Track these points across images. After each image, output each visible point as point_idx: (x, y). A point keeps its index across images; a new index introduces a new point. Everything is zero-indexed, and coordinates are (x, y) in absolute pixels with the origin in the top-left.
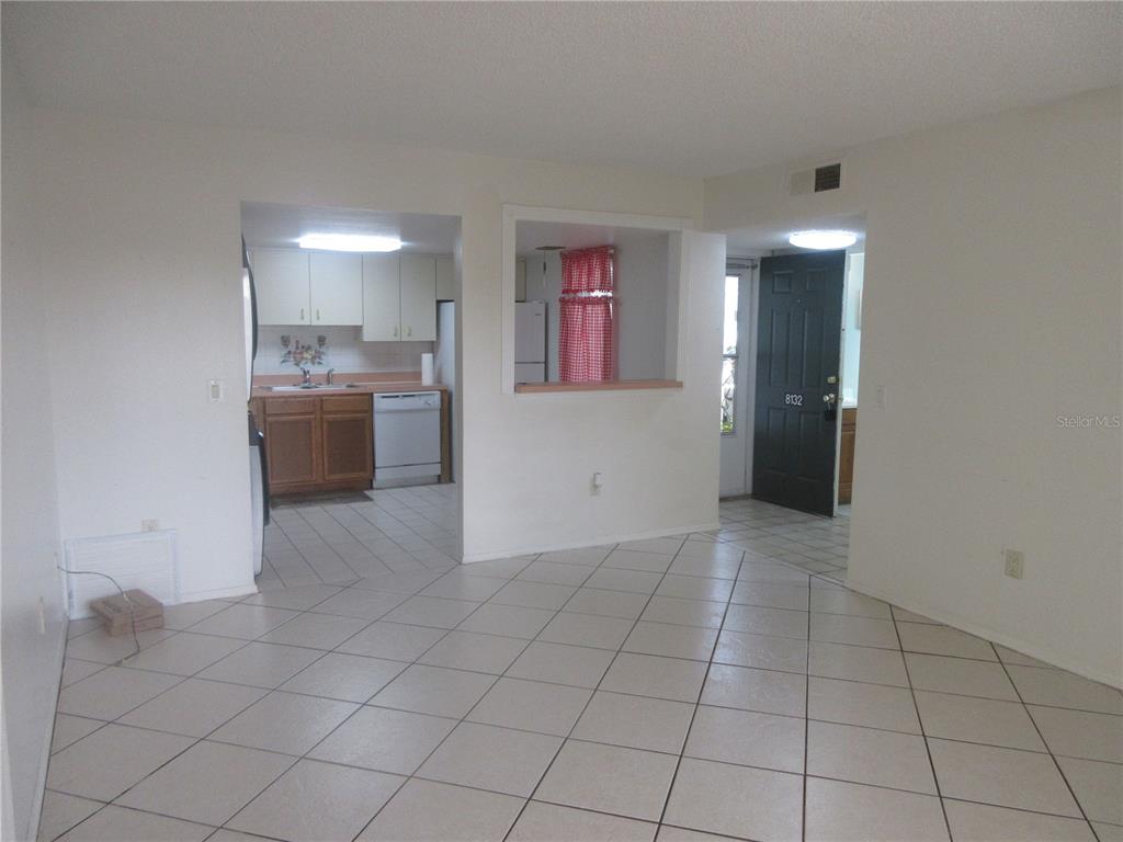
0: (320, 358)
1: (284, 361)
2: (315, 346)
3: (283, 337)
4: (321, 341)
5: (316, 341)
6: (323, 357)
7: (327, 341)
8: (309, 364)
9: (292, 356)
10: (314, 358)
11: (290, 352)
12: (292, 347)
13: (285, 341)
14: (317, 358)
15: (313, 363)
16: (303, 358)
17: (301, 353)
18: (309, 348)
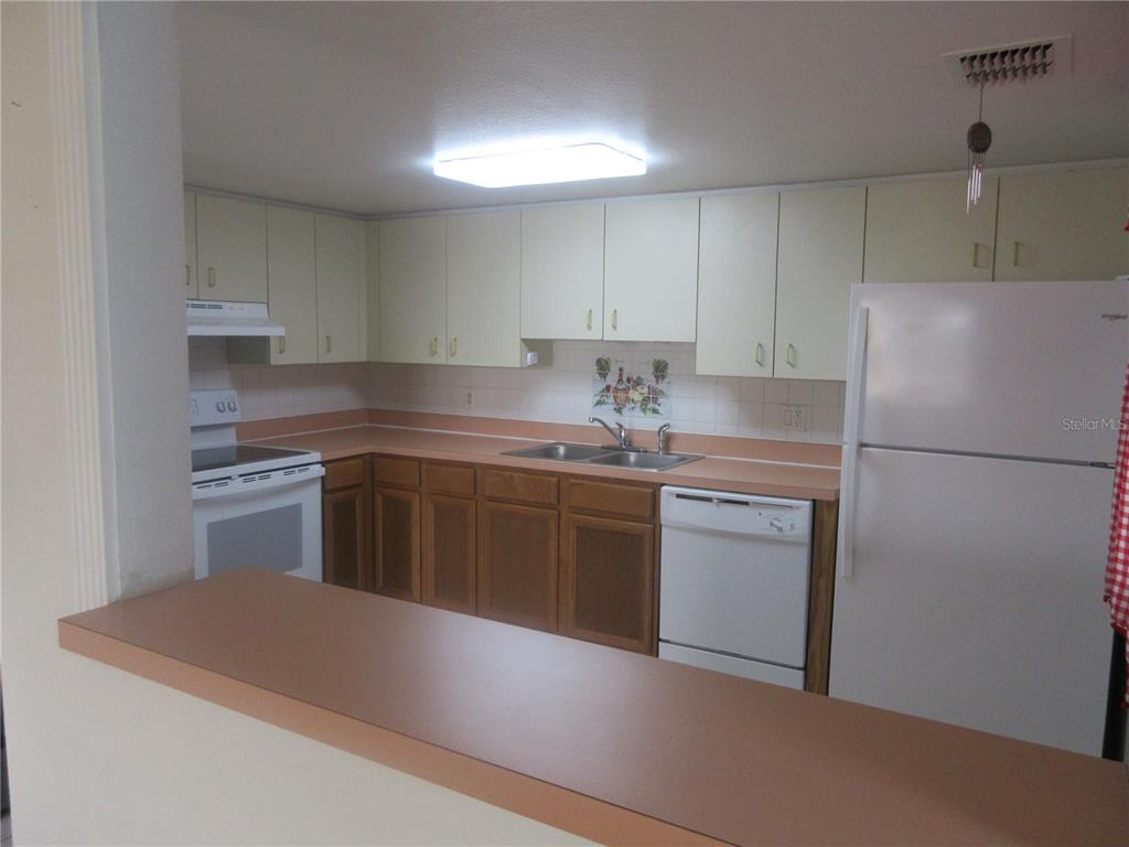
0: (655, 400)
1: (599, 403)
2: (649, 378)
3: (599, 361)
4: (660, 369)
5: (651, 369)
6: (660, 400)
7: (669, 371)
8: (638, 412)
9: (611, 394)
10: (645, 401)
11: (608, 388)
12: (612, 380)
13: (603, 367)
14: (651, 401)
15: (644, 410)
16: (628, 399)
17: (626, 390)
18: (638, 382)
